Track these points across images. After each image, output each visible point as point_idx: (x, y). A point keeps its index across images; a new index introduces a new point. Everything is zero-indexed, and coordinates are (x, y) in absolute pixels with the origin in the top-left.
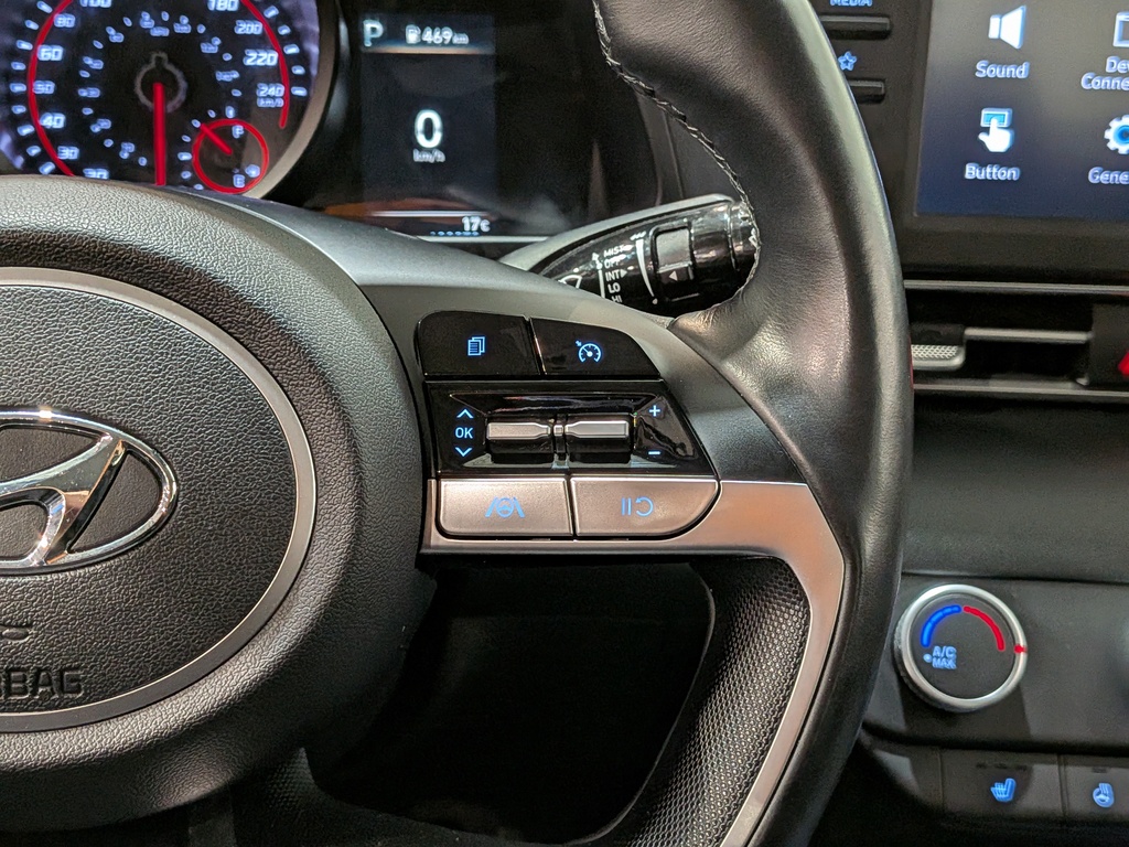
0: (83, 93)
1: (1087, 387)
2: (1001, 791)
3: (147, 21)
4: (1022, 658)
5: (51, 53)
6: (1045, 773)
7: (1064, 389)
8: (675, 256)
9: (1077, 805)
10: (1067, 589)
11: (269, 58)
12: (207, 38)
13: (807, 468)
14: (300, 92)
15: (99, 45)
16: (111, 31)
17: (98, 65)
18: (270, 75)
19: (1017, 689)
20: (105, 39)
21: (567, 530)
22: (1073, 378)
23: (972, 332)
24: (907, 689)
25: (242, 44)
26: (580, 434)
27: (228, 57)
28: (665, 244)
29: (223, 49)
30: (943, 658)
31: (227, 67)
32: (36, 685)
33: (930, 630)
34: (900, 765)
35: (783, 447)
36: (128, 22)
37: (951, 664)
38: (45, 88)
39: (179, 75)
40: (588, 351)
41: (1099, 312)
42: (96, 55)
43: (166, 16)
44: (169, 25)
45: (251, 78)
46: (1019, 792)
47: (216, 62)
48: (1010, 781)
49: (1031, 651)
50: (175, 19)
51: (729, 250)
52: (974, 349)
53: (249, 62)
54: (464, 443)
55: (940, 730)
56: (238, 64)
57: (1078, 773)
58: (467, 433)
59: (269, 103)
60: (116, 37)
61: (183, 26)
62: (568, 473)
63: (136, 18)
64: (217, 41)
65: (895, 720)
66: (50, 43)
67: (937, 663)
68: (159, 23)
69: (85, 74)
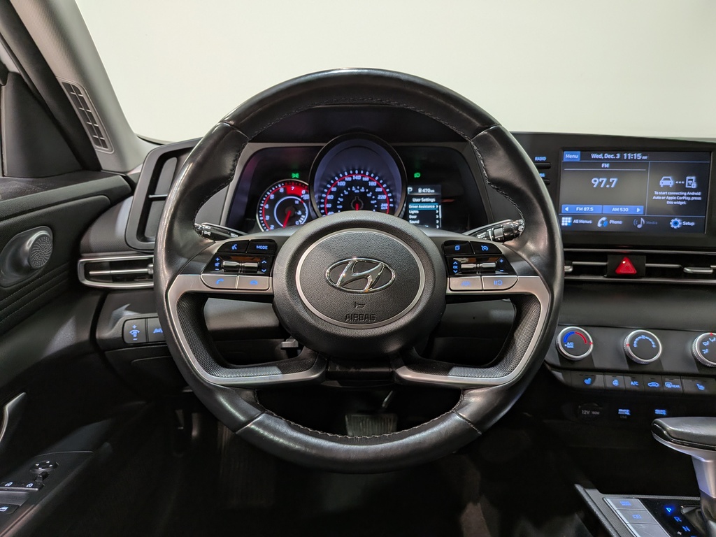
0: (338, 207)
1: (606, 277)
2: (588, 381)
3: (354, 189)
4: (592, 346)
5: (330, 197)
6: (599, 377)
7: (601, 278)
8: (499, 234)
9: (609, 385)
10: (603, 328)
11: (384, 197)
12: (368, 193)
13: (539, 273)
14: (391, 205)
15: (342, 195)
16: (345, 191)
17: (342, 200)
18: (385, 201)
19: (590, 354)
20: (343, 193)
21: (481, 289)
22: (603, 275)
23: (574, 263)
24: (560, 354)
25: (377, 194)
26: (484, 266)
27: (373, 197)
28: (496, 231)
29: (372, 195)
30: (570, 345)
31: (374, 200)
32: (365, 318)
33: (566, 339)
34: (559, 375)
35: (533, 268)
36: (349, 189)
37: (572, 347)
38: (329, 206)
39: (362, 201)
40: (485, 248)
41: (609, 256)
42: (341, 197)
43: (358, 187)
44: (359, 190)
45: (379, 202)
46: (592, 382)
47: (371, 199)
48: (590, 379)
49: (594, 343)
50: (361, 188)
51: (513, 232)
52: (575, 267)
53: (379, 198)
54: (455, 270)
55: (569, 366)
56: (376, 199)
57: (608, 377)
58: (456, 267)
59: (384, 208)
60: (346, 193)
61: (363, 190)
62: (481, 276)
63: (351, 188)
64: (371, 193)
65: (557, 362)
66: (330, 194)
67: (568, 347)
68: (357, 189)
69: (338, 202)
